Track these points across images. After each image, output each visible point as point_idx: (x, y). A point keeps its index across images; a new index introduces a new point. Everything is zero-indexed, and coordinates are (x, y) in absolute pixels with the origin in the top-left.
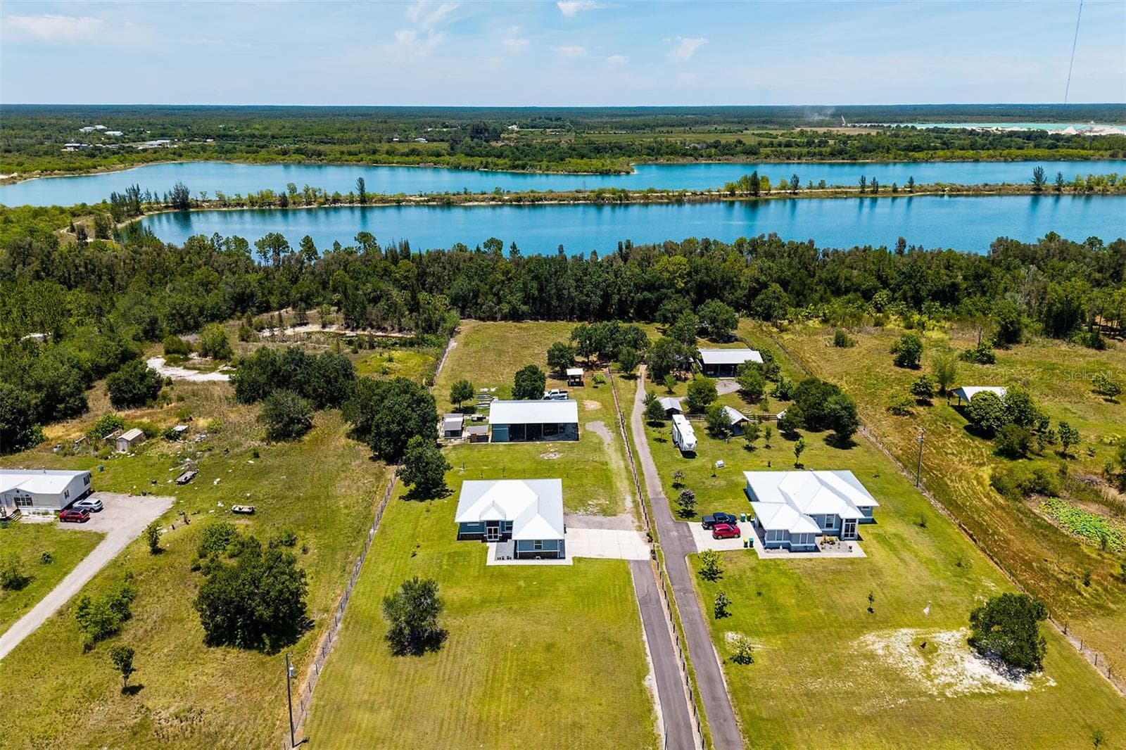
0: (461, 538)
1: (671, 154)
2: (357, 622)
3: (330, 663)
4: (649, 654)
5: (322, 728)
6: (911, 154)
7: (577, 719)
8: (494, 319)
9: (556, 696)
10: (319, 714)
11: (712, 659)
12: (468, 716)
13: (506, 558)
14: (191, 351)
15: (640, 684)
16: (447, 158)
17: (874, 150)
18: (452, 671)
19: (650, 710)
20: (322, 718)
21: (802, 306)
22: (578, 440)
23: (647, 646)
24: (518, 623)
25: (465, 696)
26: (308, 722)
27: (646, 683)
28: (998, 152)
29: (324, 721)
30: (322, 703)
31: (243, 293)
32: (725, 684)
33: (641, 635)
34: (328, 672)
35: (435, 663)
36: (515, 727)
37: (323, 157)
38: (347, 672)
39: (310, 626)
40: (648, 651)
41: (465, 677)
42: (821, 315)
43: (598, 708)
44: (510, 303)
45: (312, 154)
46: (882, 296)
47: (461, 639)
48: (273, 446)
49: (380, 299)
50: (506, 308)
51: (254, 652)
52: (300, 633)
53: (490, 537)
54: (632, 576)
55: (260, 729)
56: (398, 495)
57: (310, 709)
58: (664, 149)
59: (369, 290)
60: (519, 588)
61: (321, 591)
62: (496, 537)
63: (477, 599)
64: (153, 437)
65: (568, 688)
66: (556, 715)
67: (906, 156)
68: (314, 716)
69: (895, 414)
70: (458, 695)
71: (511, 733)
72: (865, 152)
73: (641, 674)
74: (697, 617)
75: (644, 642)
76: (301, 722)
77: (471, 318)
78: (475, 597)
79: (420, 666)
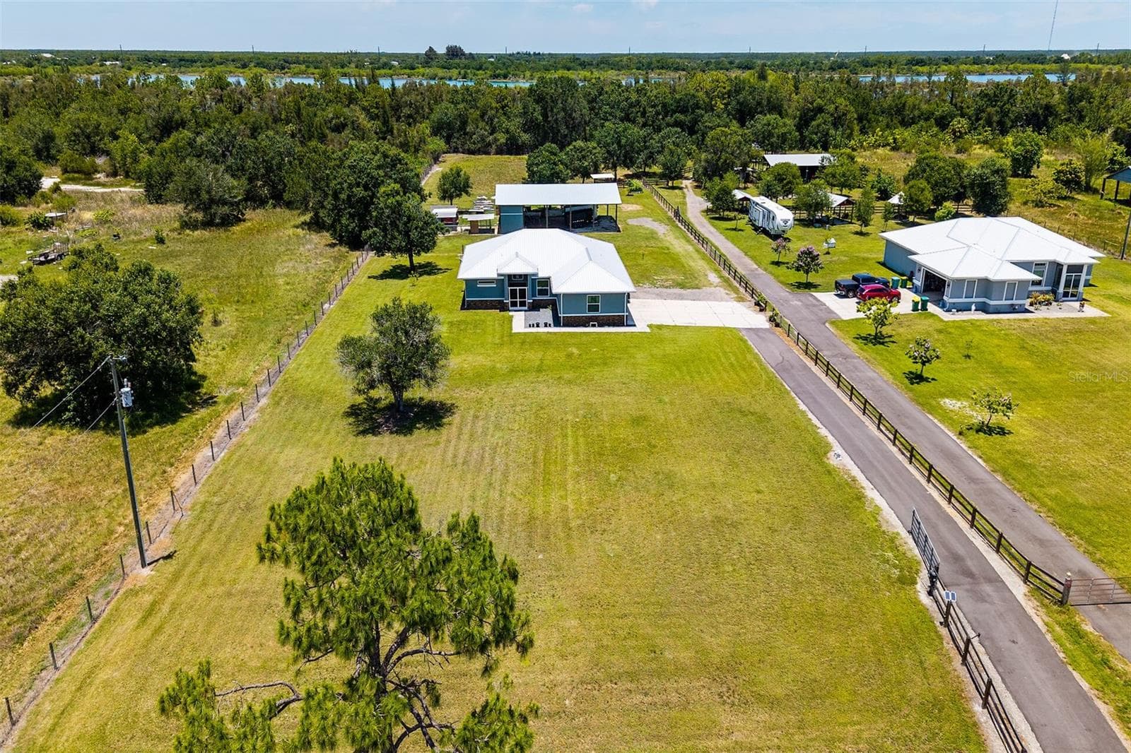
0: (466, 306)
1: (662, 68)
2: (294, 397)
3: (239, 446)
4: (819, 425)
5: (210, 536)
6: (914, 68)
7: (721, 513)
8: (488, 153)
9: (670, 481)
10: (208, 516)
11: (935, 430)
12: (506, 512)
13: (542, 324)
14: (97, 171)
15: (822, 463)
16: (422, 70)
17: (875, 65)
18: (468, 453)
19: (860, 497)
20: (213, 521)
21: (867, 133)
22: (619, 231)
23: (810, 416)
24: (576, 395)
25: (497, 485)
26: (183, 527)
27: (832, 461)
28: (1004, 67)
29: (216, 525)
30: (216, 499)
31: (171, 118)
32: (980, 460)
33: (796, 405)
34: (235, 457)
35: (438, 443)
36: (603, 526)
37: (286, 70)
38: (271, 458)
39: (209, 401)
40: (815, 421)
41: (493, 459)
42: (891, 141)
43: (757, 497)
44: (507, 131)
45: (275, 67)
46: (960, 123)
47: (482, 414)
48: (188, 235)
49: (344, 128)
50: (502, 138)
51: (100, 433)
52: (189, 411)
53: (514, 304)
54: (750, 343)
55: (80, 539)
56: (366, 276)
57: (192, 509)
58: (655, 64)
59: (331, 115)
60: (570, 356)
61: (237, 363)
62: (523, 304)
63: (502, 366)
64: (14, 225)
65: (689, 471)
66: (678, 508)
67: (909, 70)
68: (198, 518)
69: (1037, 206)
70: (483, 483)
71: (598, 535)
72: (867, 66)
73: (819, 450)
74: (879, 382)
75: (803, 412)
76: (169, 528)
77: (459, 152)
78: (498, 365)
79: (409, 447)
